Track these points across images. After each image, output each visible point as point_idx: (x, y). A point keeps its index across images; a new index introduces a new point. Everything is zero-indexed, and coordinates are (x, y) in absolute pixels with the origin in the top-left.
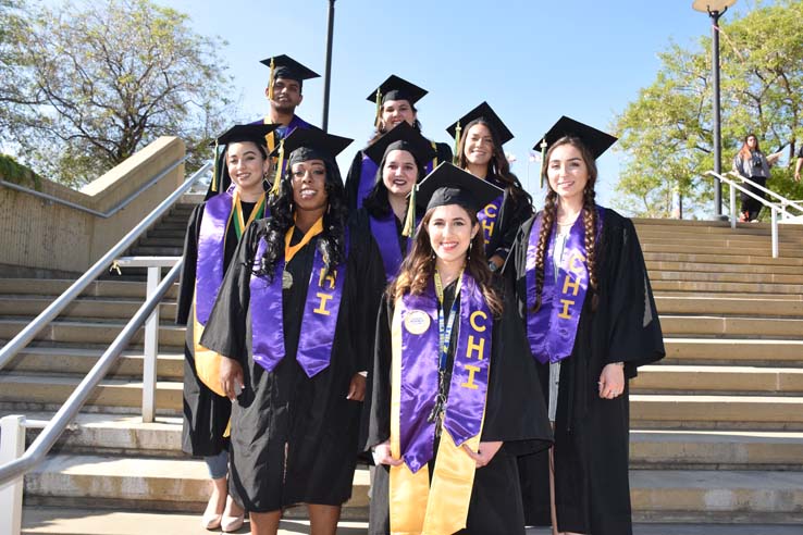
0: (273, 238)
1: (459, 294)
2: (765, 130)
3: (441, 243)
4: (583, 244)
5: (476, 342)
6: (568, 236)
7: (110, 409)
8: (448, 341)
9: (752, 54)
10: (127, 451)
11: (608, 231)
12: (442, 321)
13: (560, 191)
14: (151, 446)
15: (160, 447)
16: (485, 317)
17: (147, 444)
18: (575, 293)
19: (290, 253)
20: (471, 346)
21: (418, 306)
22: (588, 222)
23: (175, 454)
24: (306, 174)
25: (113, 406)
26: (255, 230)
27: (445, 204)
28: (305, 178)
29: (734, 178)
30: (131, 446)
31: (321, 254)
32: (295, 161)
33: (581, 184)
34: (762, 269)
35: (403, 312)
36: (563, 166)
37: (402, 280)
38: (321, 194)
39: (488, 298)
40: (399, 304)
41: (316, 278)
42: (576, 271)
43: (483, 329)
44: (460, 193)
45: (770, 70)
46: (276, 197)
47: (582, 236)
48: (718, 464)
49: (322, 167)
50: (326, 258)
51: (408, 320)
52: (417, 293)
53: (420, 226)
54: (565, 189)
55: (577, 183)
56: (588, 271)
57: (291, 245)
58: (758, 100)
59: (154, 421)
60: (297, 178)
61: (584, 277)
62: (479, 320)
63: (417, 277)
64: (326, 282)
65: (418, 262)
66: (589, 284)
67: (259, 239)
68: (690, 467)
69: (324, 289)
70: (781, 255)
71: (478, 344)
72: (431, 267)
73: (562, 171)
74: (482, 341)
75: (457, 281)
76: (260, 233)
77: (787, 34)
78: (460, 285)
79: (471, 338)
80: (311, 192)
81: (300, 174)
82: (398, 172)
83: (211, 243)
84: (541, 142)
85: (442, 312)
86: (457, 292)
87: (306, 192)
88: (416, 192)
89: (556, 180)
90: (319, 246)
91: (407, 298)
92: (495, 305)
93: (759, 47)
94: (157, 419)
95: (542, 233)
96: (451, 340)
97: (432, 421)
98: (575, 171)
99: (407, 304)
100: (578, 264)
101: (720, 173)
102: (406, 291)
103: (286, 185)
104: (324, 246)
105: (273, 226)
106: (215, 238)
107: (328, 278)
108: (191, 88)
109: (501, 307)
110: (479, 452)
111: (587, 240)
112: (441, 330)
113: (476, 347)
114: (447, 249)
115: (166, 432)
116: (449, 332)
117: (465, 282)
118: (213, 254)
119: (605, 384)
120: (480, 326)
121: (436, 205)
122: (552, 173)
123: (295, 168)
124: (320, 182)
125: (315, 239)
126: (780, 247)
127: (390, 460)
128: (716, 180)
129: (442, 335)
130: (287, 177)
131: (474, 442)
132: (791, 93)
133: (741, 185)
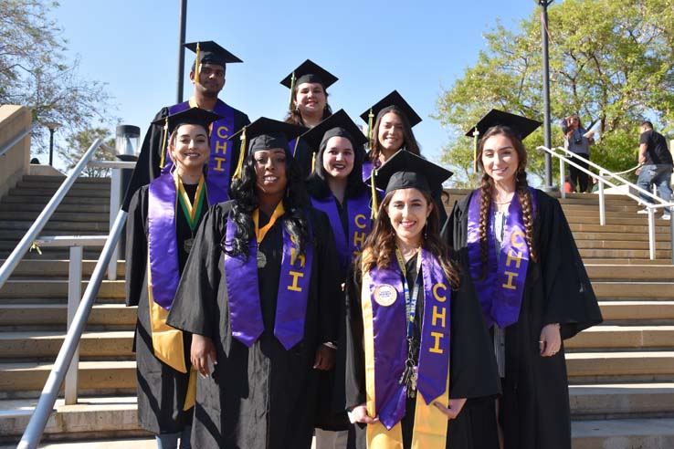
0: (242, 220)
1: (421, 268)
2: (579, 108)
3: (401, 223)
4: (521, 222)
5: (439, 312)
6: (507, 214)
7: (21, 394)
8: (413, 311)
9: (569, 39)
10: (51, 437)
11: (541, 210)
12: (407, 293)
13: (496, 176)
14: (79, 429)
15: (89, 429)
16: (445, 288)
17: (74, 427)
18: (518, 266)
19: (261, 234)
20: (435, 315)
21: (384, 281)
22: (525, 203)
23: (105, 435)
24: (269, 161)
25: (26, 391)
26: (220, 213)
27: (404, 188)
28: (268, 165)
29: (563, 153)
30: (56, 430)
31: (288, 235)
32: (258, 149)
33: (513, 169)
34: (592, 236)
35: (371, 286)
36: (496, 155)
37: (367, 256)
38: (283, 179)
39: (446, 270)
40: (367, 279)
41: (288, 258)
42: (518, 246)
43: (444, 299)
44: (417, 176)
45: (584, 54)
46: (240, 181)
47: (521, 215)
48: (606, 414)
49: (283, 155)
50: (295, 239)
51: (376, 293)
52: (383, 268)
53: (380, 208)
54: (499, 175)
55: (510, 168)
56: (528, 246)
57: (260, 227)
58: (573, 80)
59: (77, 403)
60: (260, 166)
61: (525, 250)
62: (440, 291)
63: (381, 254)
64: (298, 261)
65: (380, 239)
66: (530, 257)
67: (225, 222)
68: (582, 417)
69: (297, 268)
70: (607, 222)
71: (441, 313)
72: (393, 243)
73: (496, 159)
74: (444, 310)
75: (416, 255)
76: (226, 215)
77: (597, 22)
78: (420, 260)
79: (435, 308)
80: (273, 179)
81: (263, 160)
82: (339, 157)
83: (162, 225)
84: (473, 130)
85: (406, 285)
86: (418, 266)
87: (269, 178)
88: (374, 176)
89: (491, 166)
90: (286, 227)
91: (374, 273)
92: (452, 277)
93: (574, 32)
94: (80, 400)
95: (482, 210)
96: (417, 310)
97: (404, 384)
98: (506, 159)
99: (375, 279)
100: (519, 241)
101: (550, 148)
102: (373, 266)
103: (250, 171)
104: (290, 227)
105: (240, 210)
106: (167, 221)
107: (300, 257)
108: (20, 52)
109: (458, 279)
110: (449, 407)
111: (524, 218)
112: (407, 302)
113: (439, 316)
114: (407, 228)
115: (96, 412)
116: (414, 303)
117: (424, 257)
118: (166, 237)
119: (545, 343)
120: (441, 297)
121: (395, 188)
122: (486, 161)
123: (258, 155)
124: (281, 169)
125: (280, 221)
126: (606, 216)
127: (367, 419)
128: (546, 155)
129: (408, 306)
130: (250, 163)
131: (444, 399)
132: (601, 74)
133: (570, 159)
